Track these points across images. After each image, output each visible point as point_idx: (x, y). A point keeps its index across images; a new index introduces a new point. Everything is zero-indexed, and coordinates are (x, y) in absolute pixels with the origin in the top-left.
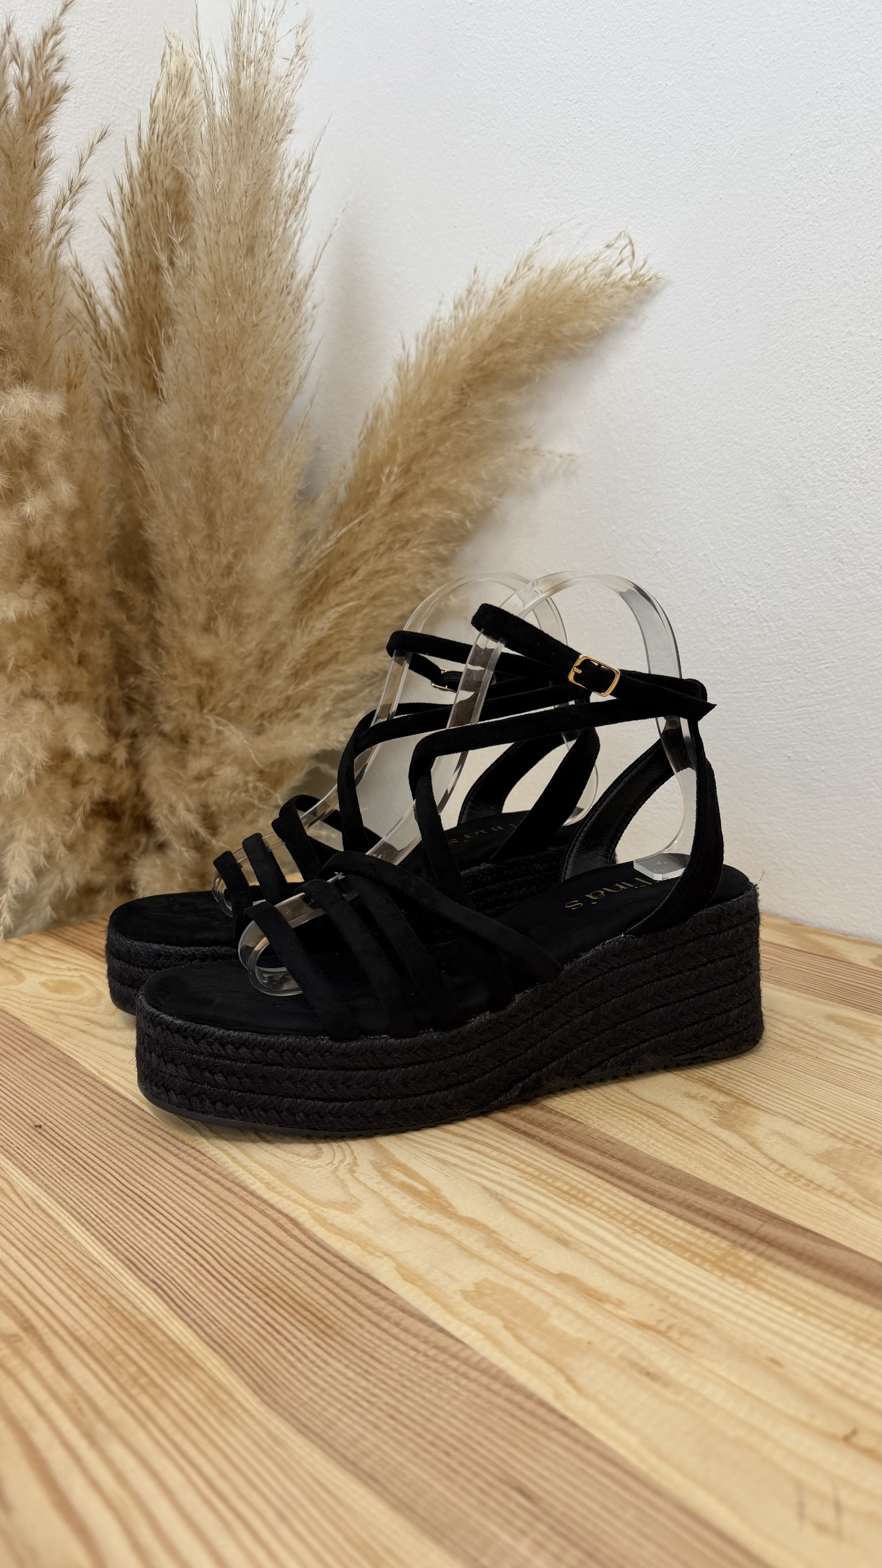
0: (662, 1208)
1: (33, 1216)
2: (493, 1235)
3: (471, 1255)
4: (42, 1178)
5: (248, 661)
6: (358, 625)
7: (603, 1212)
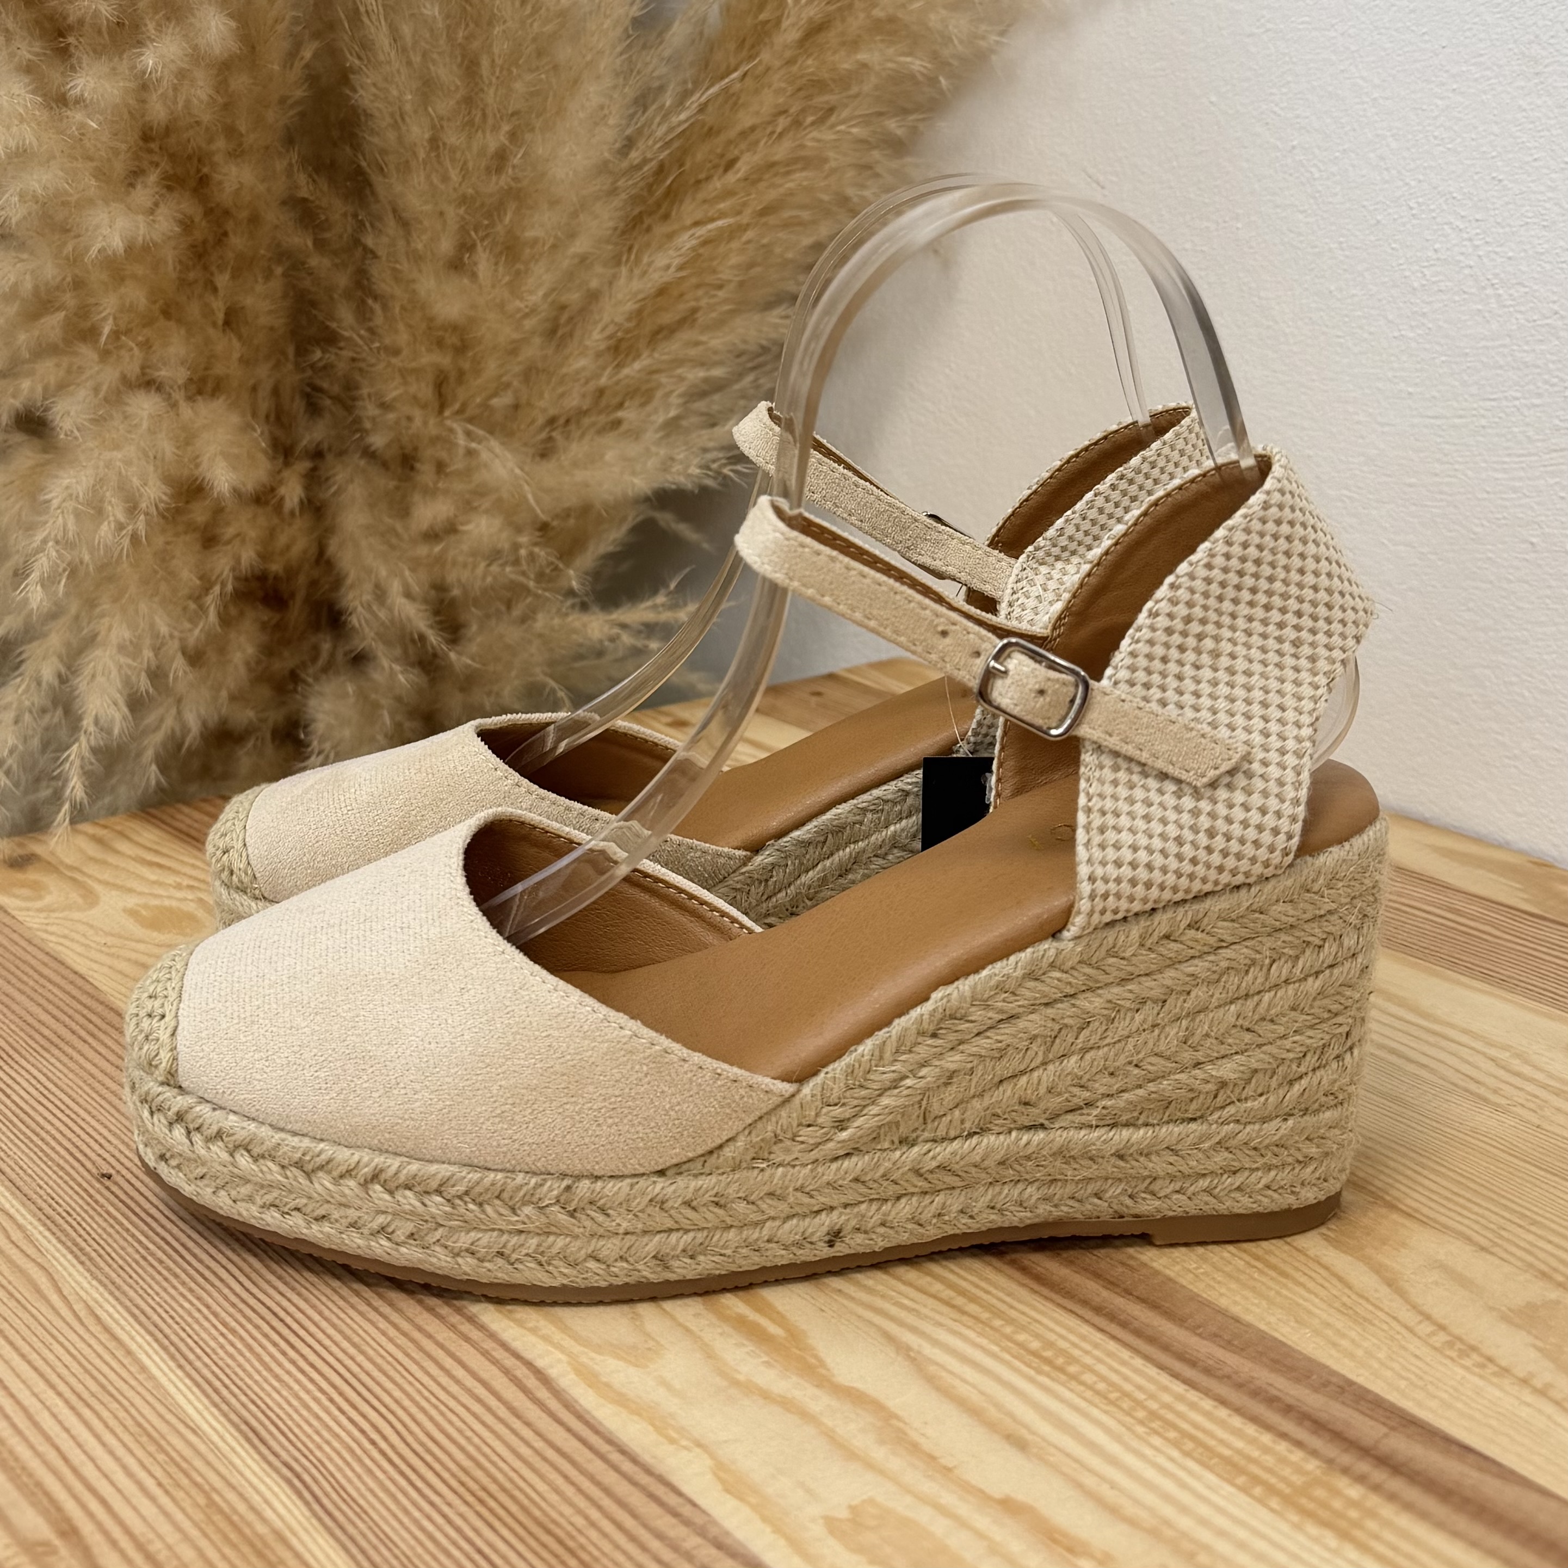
0: (1207, 1393)
1: (87, 1336)
2: (894, 1422)
3: (850, 1454)
4: (107, 1269)
5: (529, 324)
6: (734, 260)
7: (1098, 1393)
